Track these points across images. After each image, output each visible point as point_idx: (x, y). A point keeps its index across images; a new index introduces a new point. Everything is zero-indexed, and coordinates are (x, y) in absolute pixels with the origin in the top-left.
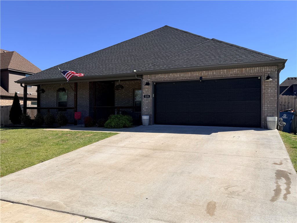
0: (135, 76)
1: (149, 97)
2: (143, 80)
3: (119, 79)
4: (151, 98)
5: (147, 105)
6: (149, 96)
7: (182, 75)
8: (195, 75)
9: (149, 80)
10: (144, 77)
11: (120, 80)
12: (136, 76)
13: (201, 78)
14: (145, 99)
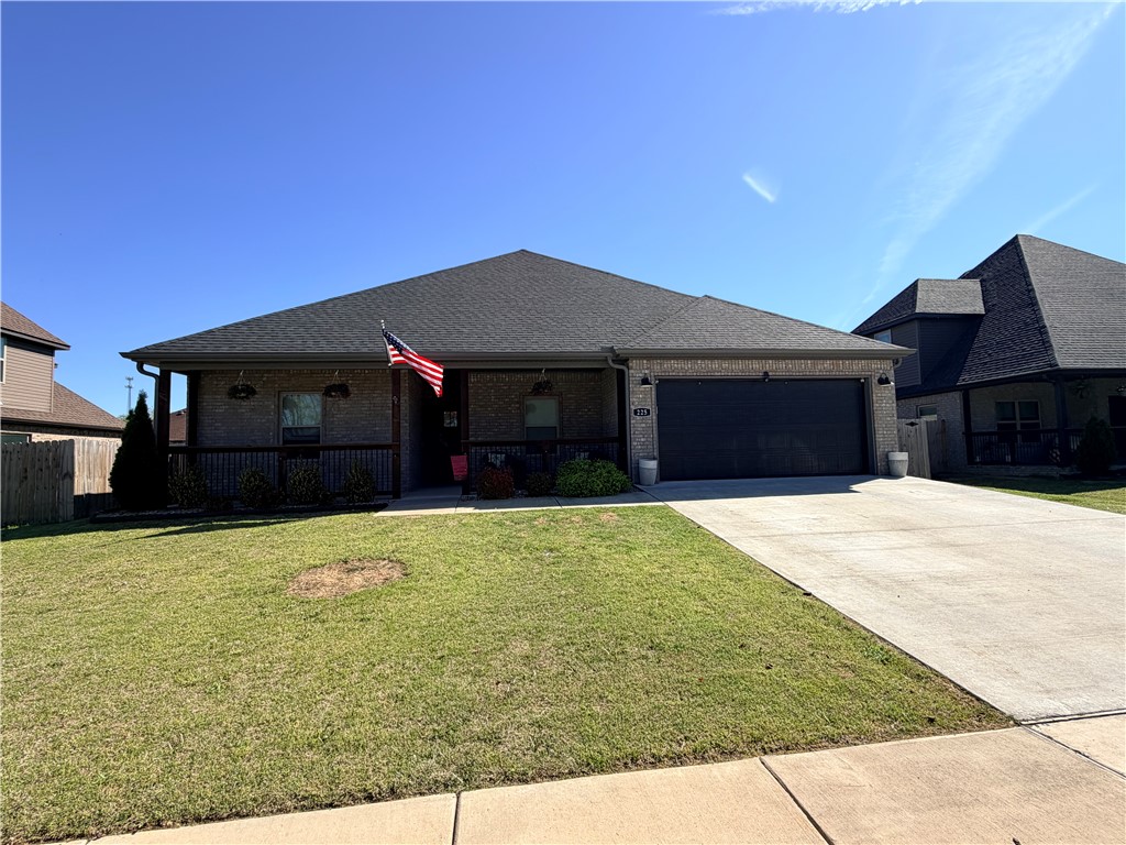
0: (606, 360)
1: (649, 414)
2: (631, 371)
3: (544, 366)
4: (654, 416)
5: (643, 432)
6: (648, 411)
7: (725, 365)
8: (755, 368)
9: (646, 372)
10: (633, 363)
11: (547, 370)
12: (610, 362)
13: (766, 373)
14: (638, 418)
